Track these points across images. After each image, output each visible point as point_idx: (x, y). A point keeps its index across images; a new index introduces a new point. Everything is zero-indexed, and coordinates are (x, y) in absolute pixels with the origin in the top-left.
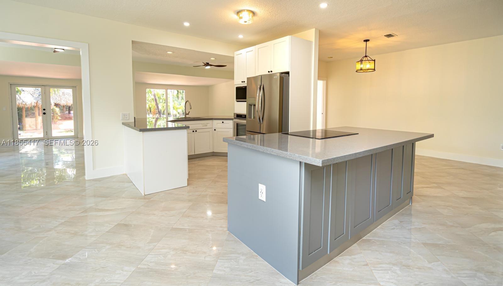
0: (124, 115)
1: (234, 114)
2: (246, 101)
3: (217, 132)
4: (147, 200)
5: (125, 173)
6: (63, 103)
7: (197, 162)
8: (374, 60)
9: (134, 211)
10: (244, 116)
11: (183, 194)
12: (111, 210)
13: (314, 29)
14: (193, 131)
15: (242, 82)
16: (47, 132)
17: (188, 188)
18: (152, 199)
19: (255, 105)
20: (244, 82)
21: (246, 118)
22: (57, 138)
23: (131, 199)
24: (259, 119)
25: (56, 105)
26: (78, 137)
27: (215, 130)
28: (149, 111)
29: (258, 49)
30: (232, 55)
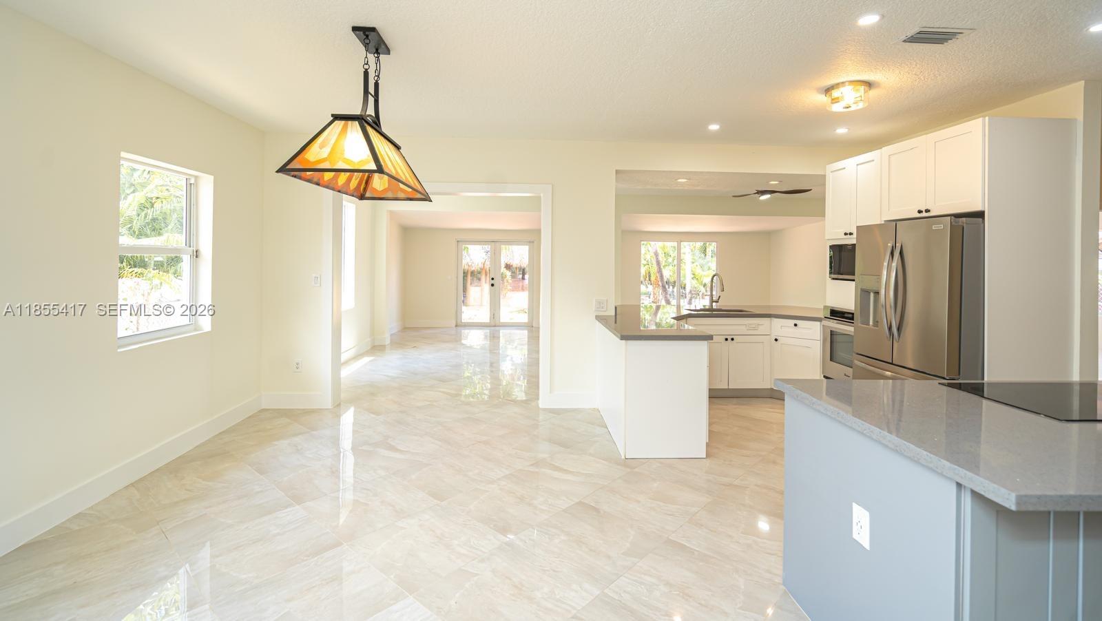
0: (599, 303)
1: (825, 307)
2: (854, 280)
3: (782, 344)
4: (629, 470)
5: (596, 407)
6: (515, 263)
7: (732, 407)
9: (606, 484)
10: (850, 316)
11: (696, 475)
12: (571, 472)
13: (1081, 83)
14: (726, 339)
15: (846, 234)
16: (494, 314)
17: (707, 462)
18: (636, 470)
19: (877, 293)
20: (851, 234)
21: (853, 320)
22: (505, 325)
23: (604, 460)
24: (890, 328)
25: (508, 267)
27: (776, 340)
28: (647, 279)
29: (890, 155)
30: (821, 173)
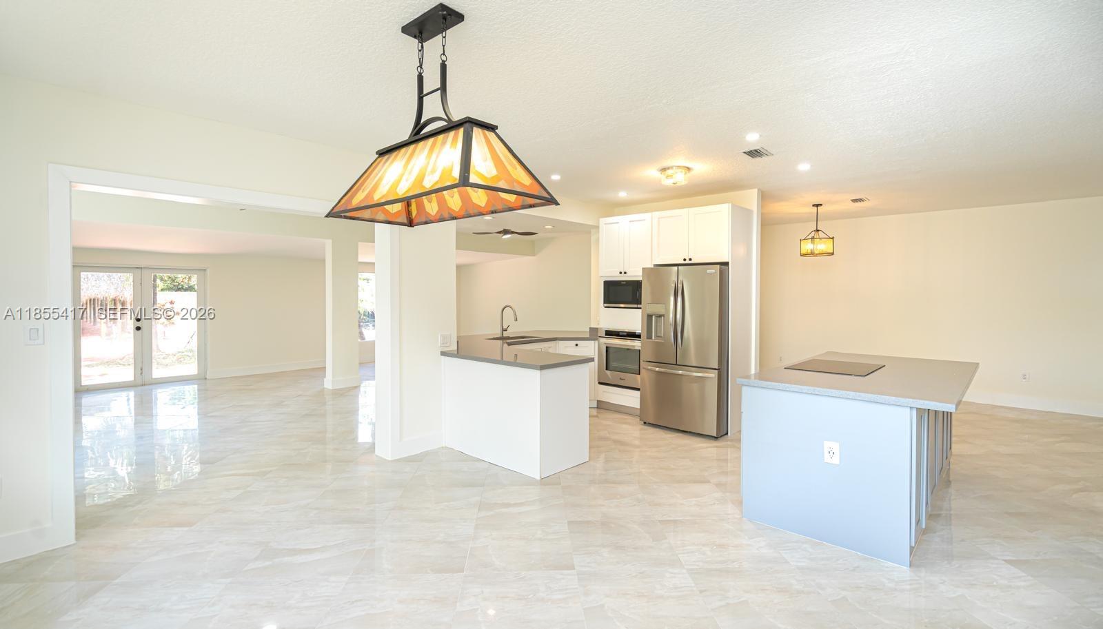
0: (444, 338)
1: (601, 329)
5: (443, 445)
8: (833, 238)
10: (626, 334)
13: (756, 190)
15: (621, 273)
16: (141, 370)
20: (626, 273)
24: (675, 340)
26: (206, 379)
29: (659, 218)
30: (594, 223)
